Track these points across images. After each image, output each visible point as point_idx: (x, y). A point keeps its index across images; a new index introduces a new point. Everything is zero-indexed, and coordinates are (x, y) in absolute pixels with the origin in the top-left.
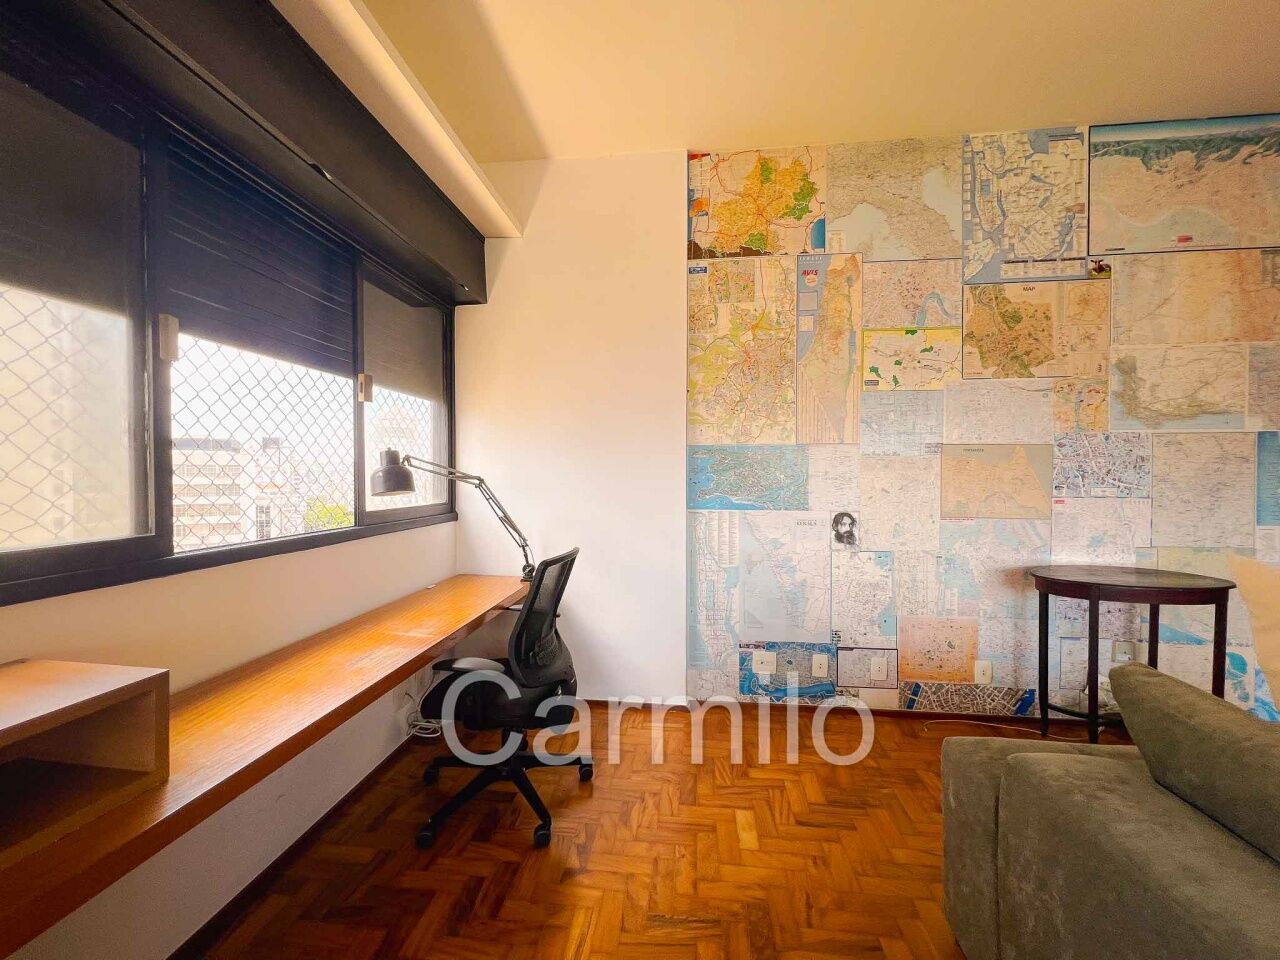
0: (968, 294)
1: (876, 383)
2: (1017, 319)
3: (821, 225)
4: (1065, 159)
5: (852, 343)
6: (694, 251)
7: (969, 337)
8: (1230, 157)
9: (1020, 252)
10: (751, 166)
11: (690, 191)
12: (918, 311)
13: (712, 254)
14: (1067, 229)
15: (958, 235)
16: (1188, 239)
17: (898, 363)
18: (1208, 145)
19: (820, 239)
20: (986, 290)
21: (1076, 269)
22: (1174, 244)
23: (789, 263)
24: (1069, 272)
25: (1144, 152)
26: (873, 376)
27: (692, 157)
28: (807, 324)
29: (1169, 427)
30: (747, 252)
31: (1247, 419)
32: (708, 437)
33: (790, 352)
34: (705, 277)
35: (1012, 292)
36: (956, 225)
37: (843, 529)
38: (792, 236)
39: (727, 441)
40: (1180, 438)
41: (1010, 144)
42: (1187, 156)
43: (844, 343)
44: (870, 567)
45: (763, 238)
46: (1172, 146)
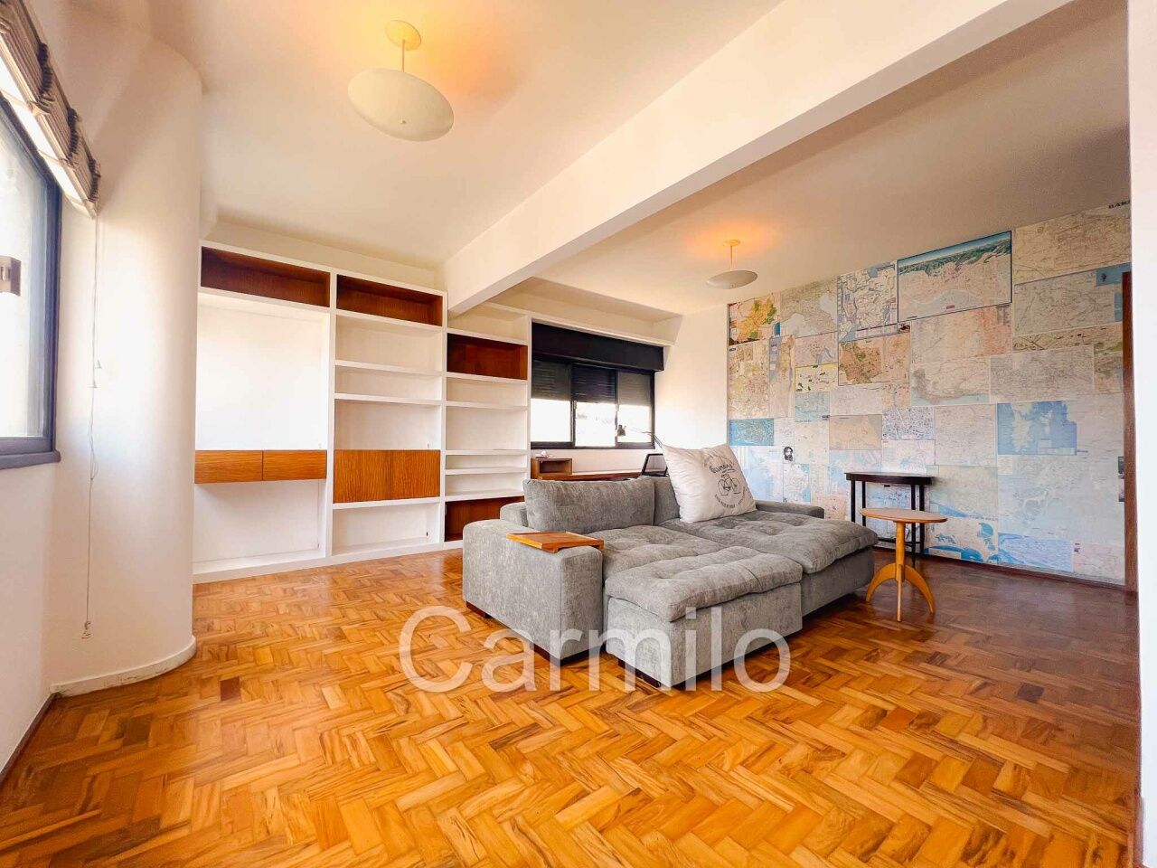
0: (841, 348)
1: (800, 390)
2: (863, 356)
3: (778, 326)
4: (885, 280)
5: (791, 374)
6: (731, 342)
7: (841, 367)
8: (976, 260)
9: (864, 325)
10: (752, 304)
11: (730, 319)
12: (819, 357)
13: (738, 343)
14: (887, 311)
15: (835, 321)
16: (953, 307)
17: (810, 381)
18: (963, 256)
19: (778, 332)
20: (848, 345)
21: (892, 329)
22: (944, 311)
23: (766, 343)
24: (888, 331)
25: (926, 268)
26: (800, 387)
27: (730, 305)
28: (773, 367)
29: (944, 404)
30: (750, 340)
31: (990, 397)
32: (736, 416)
33: (767, 380)
34: (735, 352)
35: (861, 344)
36: (835, 317)
37: (788, 454)
38: (767, 331)
39: (743, 418)
40: (951, 409)
41: (859, 276)
42: (952, 265)
43: (787, 373)
44: (799, 471)
45: (756, 333)
46: (941, 262)
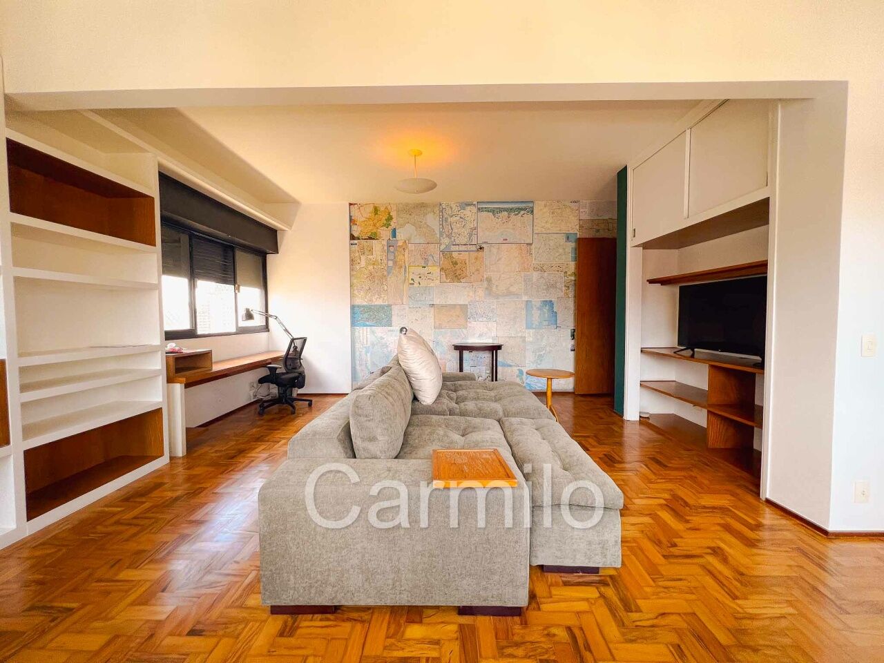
0: (441, 255)
1: (413, 284)
2: (456, 263)
3: (394, 231)
4: (469, 212)
5: (405, 271)
6: (352, 237)
7: (442, 269)
8: (517, 214)
9: (457, 242)
10: (371, 209)
11: (350, 217)
12: (426, 260)
13: (359, 239)
14: (471, 235)
15: (438, 236)
16: (506, 240)
17: (420, 277)
18: (510, 210)
19: (394, 235)
20: (446, 253)
21: (474, 248)
22: (501, 241)
23: (385, 243)
24: (472, 249)
25: (493, 211)
26: (412, 282)
27: (350, 204)
28: (391, 263)
29: (501, 299)
30: (370, 238)
31: (523, 296)
32: (358, 302)
33: (385, 273)
34: (356, 246)
35: (455, 255)
36: (437, 232)
38: (385, 233)
39: (365, 303)
40: (504, 302)
41: (454, 207)
42: (506, 213)
43: (403, 270)
45: (375, 233)
46: (501, 210)
